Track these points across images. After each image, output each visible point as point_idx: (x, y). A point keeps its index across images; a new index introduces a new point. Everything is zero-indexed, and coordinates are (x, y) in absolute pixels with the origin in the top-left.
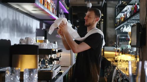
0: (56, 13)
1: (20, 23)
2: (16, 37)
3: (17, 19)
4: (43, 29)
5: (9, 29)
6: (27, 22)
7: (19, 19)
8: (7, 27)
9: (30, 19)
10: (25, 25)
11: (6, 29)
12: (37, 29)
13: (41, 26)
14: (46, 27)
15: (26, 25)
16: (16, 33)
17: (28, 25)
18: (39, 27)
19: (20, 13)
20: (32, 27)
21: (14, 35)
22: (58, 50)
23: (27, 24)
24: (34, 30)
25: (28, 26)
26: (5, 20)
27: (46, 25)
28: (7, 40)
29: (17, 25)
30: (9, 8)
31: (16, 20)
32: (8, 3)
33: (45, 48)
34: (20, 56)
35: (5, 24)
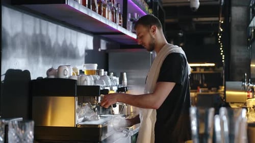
0: (121, 21)
1: (50, 41)
2: (40, 65)
3: (44, 33)
4: (101, 50)
5: (26, 51)
6: (65, 38)
7: (47, 34)
8: (23, 48)
9: (71, 32)
10: (61, 43)
11: (19, 51)
12: (87, 51)
13: (96, 44)
14: (107, 45)
15: (63, 44)
16: (41, 59)
17: (68, 43)
18: (91, 47)
19: (50, 23)
20: (77, 47)
21: (38, 61)
22: (118, 88)
23: (65, 41)
24: (82, 53)
25: (66, 46)
26: (17, 35)
27: (107, 42)
28: (23, 70)
29: (43, 43)
30: (25, 15)
31: (41, 34)
32: (24, 5)
33: (89, 84)
34: (51, 98)
35: (18, 42)
